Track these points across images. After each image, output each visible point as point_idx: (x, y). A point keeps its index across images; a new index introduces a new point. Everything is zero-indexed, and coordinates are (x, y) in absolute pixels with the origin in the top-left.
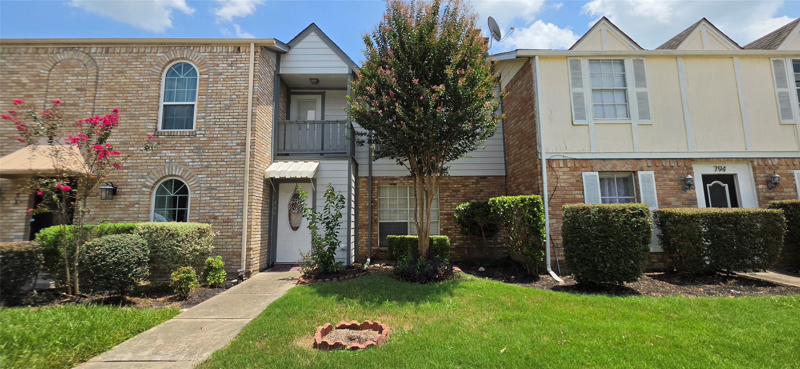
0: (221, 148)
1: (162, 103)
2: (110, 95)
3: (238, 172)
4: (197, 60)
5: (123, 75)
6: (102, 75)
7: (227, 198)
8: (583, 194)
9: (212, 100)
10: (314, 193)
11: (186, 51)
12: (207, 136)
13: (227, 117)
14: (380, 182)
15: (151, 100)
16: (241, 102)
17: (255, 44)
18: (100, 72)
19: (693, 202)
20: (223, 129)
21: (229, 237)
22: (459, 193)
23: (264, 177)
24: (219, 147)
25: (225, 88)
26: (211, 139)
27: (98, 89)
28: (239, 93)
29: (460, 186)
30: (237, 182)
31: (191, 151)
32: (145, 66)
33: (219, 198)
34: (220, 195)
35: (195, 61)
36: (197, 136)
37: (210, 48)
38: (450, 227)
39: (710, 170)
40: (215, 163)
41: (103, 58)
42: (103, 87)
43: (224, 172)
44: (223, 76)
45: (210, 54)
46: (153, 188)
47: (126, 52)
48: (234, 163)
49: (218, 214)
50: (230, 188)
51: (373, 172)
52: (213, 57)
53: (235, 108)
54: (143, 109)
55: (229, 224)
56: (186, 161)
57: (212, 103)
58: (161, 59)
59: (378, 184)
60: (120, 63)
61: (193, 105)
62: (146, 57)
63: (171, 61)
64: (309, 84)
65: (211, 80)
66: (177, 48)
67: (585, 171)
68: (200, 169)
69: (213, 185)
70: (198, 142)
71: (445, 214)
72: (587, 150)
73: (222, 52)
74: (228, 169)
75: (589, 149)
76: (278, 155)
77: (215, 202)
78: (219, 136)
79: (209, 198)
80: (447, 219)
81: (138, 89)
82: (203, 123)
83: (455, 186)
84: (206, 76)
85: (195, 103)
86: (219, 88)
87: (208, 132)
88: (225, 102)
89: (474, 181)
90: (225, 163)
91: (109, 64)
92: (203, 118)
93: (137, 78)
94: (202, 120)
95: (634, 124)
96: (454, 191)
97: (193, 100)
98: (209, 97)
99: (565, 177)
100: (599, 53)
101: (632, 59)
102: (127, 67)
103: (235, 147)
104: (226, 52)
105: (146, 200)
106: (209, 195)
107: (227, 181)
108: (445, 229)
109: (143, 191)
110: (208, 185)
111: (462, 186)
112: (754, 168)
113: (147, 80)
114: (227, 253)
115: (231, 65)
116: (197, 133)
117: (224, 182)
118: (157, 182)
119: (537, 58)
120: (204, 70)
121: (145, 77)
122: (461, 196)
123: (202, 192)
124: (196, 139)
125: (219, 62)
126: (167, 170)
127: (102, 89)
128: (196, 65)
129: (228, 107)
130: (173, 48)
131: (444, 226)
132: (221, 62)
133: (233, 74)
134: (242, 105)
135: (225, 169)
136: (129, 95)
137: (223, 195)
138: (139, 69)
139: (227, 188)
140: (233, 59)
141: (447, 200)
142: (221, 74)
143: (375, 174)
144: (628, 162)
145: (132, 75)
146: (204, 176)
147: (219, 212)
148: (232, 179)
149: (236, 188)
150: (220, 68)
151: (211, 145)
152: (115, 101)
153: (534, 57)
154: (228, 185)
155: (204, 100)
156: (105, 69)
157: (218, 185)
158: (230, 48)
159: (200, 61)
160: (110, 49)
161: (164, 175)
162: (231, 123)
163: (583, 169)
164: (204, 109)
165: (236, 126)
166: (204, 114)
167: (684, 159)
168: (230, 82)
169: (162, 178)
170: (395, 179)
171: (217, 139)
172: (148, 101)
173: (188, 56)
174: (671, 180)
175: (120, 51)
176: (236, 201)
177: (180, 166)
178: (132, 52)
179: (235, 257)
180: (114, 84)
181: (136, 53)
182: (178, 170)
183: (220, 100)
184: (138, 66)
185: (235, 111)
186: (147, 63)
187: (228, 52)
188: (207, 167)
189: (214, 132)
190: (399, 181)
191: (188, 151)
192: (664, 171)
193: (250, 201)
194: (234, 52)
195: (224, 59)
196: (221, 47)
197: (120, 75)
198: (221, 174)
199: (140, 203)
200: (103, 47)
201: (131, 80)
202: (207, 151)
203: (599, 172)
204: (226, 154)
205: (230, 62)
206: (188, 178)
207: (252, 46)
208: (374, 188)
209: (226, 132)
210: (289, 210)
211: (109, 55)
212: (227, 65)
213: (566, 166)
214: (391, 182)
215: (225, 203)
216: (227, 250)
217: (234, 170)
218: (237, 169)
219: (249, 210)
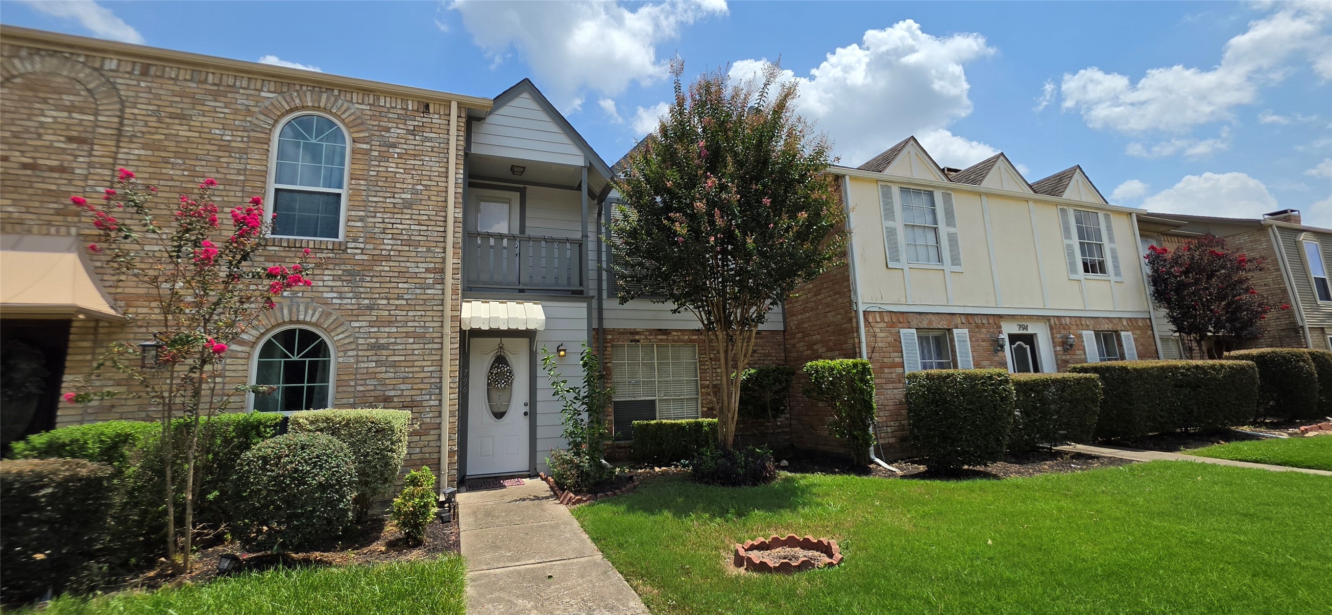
0: (396, 274)
1: (272, 186)
2: (152, 159)
3: (430, 319)
4: (346, 114)
5: (184, 122)
6: (132, 117)
7: (409, 364)
8: (902, 357)
9: (379, 189)
10: (534, 355)
11: (324, 96)
12: (369, 252)
13: (408, 222)
14: (615, 337)
15: (250, 178)
16: (433, 198)
17: (458, 103)
18: (128, 110)
19: (1004, 365)
20: (399, 242)
24: (391, 274)
25: (402, 171)
26: (376, 258)
27: (121, 144)
28: (429, 183)
30: (427, 335)
31: (336, 278)
32: (236, 112)
33: (394, 365)
34: (396, 358)
35: (344, 116)
36: (349, 251)
37: (371, 97)
39: (1015, 330)
40: (385, 302)
41: (135, 83)
42: (135, 140)
43: (403, 318)
44: (398, 150)
45: (373, 108)
46: (253, 345)
47: (191, 80)
48: (421, 302)
49: (392, 393)
50: (415, 346)
51: (605, 322)
52: (378, 114)
53: (422, 207)
54: (232, 194)
56: (326, 295)
57: (378, 194)
58: (272, 104)
59: (612, 340)
60: (178, 99)
61: (339, 195)
62: (238, 96)
63: (292, 110)
65: (376, 154)
66: (304, 88)
67: (902, 328)
68: (355, 312)
69: (382, 341)
70: (351, 262)
71: (708, 386)
72: (903, 301)
73: (395, 108)
74: (411, 313)
75: (905, 300)
76: (470, 289)
77: (386, 372)
78: (392, 253)
79: (374, 364)
81: (220, 154)
82: (361, 229)
84: (365, 146)
85: (344, 193)
86: (390, 169)
87: (372, 246)
88: (404, 196)
90: (404, 302)
91: (151, 96)
92: (361, 219)
93: (217, 132)
94: (359, 224)
95: (947, 272)
97: (340, 186)
98: (371, 183)
99: (882, 335)
100: (907, 181)
101: (941, 191)
102: (194, 109)
103: (423, 275)
104: (402, 109)
105: (240, 368)
106: (374, 358)
107: (411, 335)
108: (708, 409)
109: (233, 351)
110: (373, 341)
112: (1051, 328)
113: (239, 139)
115: (413, 132)
116: (350, 245)
117: (404, 335)
118: (263, 334)
119: (847, 178)
120: (361, 135)
121: (235, 133)
123: (360, 353)
124: (347, 256)
125: (390, 125)
126: (286, 312)
127: (133, 146)
128: (346, 125)
129: (408, 205)
130: (298, 87)
131: (707, 404)
132: (395, 125)
133: (417, 148)
134: (435, 203)
135: (404, 313)
136: (198, 163)
137: (403, 358)
138: (222, 115)
139: (408, 347)
140: (416, 123)
142: (394, 146)
143: (607, 325)
144: (943, 317)
145: (205, 124)
146: (364, 324)
147: (394, 389)
148: (418, 330)
149: (427, 346)
150: (392, 135)
151: (378, 269)
152: (164, 171)
153: (844, 176)
154: (411, 340)
155: (363, 188)
156: (139, 106)
157: (393, 340)
158: (410, 102)
159: (352, 117)
160: (153, 70)
161: (280, 321)
162: (415, 233)
163: (900, 325)
164: (362, 204)
165: (425, 238)
166: (362, 213)
167: (994, 315)
168: (412, 162)
169: (273, 327)
170: (637, 333)
171: (388, 258)
172: (242, 178)
173: (329, 106)
174: (984, 341)
175: (177, 76)
176: (426, 369)
177: (315, 304)
178: (205, 82)
180: (163, 137)
181: (214, 84)
182: (310, 312)
183: (394, 190)
184: (218, 110)
185: (422, 212)
186: (240, 107)
187: (407, 109)
188: (370, 308)
189: (383, 247)
190: (643, 337)
191: (331, 278)
192: (977, 330)
193: (453, 368)
194: (418, 111)
195: (398, 121)
196: (393, 100)
197: (177, 121)
198: (396, 321)
199: (227, 374)
200: (134, 63)
201: (203, 135)
202: (368, 279)
203: (917, 329)
204: (406, 286)
205: (412, 128)
206: (332, 327)
207: (454, 106)
208: (606, 347)
209: (407, 248)
210: (488, 384)
211: (149, 79)
212: (405, 132)
213: (883, 321)
214: (631, 337)
215: (405, 372)
216: (410, 457)
217: (422, 316)
218: (428, 313)
219: (452, 386)
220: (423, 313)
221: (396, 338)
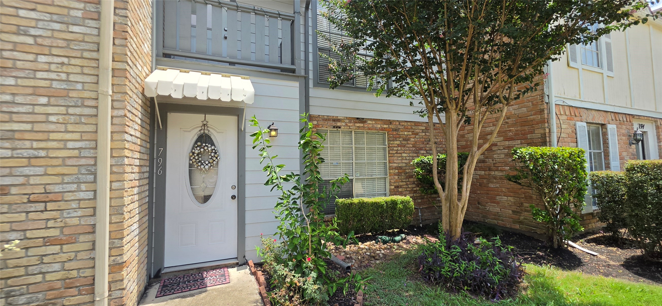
3: (78, 70)
7: (40, 136)
14: (320, 123)
19: (634, 157)
21: (48, 241)
22: (409, 142)
29: (410, 133)
30: (72, 94)
33: (11, 137)
34: (15, 127)
43: (28, 65)
48: (61, 43)
50: (50, 110)
51: (311, 108)
55: (50, 206)
59: (317, 125)
67: (578, 121)
72: (577, 97)
74: (42, 59)
76: (166, 55)
90: (30, 40)
95: (605, 75)
99: (565, 126)
107: (41, 91)
108: (395, 187)
114: (45, 286)
117: (30, 91)
122: (411, 146)
131: (394, 183)
135: (31, 57)
137: (28, 127)
139: (38, 109)
141: (398, 150)
143: (314, 111)
144: (601, 113)
148: (55, 84)
149: (71, 111)
154: (44, 100)
163: (576, 119)
174: (624, 136)
176: (70, 145)
179: (74, 291)
192: (620, 126)
193: (118, 145)
198: (15, 68)
203: (587, 123)
204: (33, 15)
210: (191, 166)
213: (565, 113)
215: (32, 148)
216: (44, 278)
217: (63, 64)
218: (73, 61)
219: (115, 169)
220: (65, 60)
221: (13, 94)
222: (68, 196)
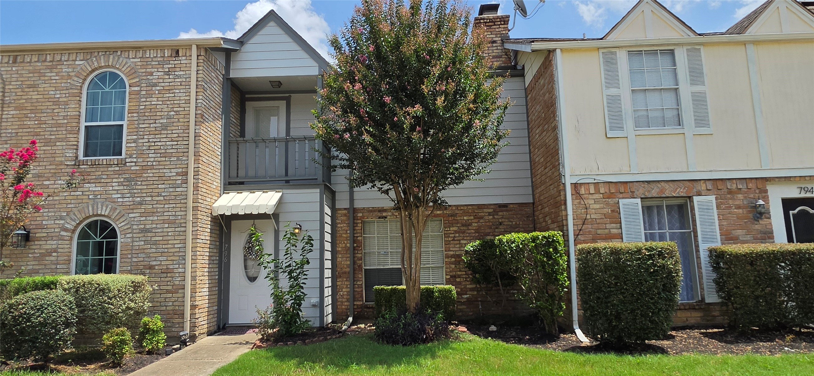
0: (157, 178)
1: (83, 124)
2: (19, 116)
3: (179, 209)
4: (125, 68)
5: (35, 89)
6: (9, 91)
7: (165, 242)
8: (621, 228)
9: (145, 118)
10: (277, 233)
11: (111, 57)
12: (140, 164)
13: (165, 140)
14: (365, 214)
15: (70, 121)
16: (181, 120)
17: (197, 46)
18: (7, 87)
19: (768, 235)
20: (159, 155)
21: (168, 292)
22: (470, 227)
23: (211, 214)
24: (154, 179)
25: (161, 103)
26: (144, 168)
27: (4, 109)
28: (178, 109)
29: (472, 217)
30: (177, 221)
31: (120, 184)
32: (62, 78)
33: (156, 243)
34: (157, 238)
35: (123, 69)
36: (128, 164)
37: (141, 51)
38: (459, 273)
39: (793, 193)
40: (150, 199)
41: (10, 69)
42: (11, 105)
43: (161, 210)
44: (158, 88)
45: (142, 60)
46: (73, 231)
47: (38, 61)
48: (173, 197)
49: (154, 263)
50: (169, 230)
51: (355, 201)
52: (145, 63)
53: (173, 128)
54: (60, 133)
55: (169, 275)
56: (114, 196)
57: (146, 122)
58: (81, 68)
59: (363, 217)
60: (31, 75)
61: (122, 126)
62: (63, 67)
63: (93, 71)
64: (269, 87)
65: (144, 93)
66: (100, 54)
67: (623, 198)
68: (131, 207)
69: (148, 227)
70: (129, 172)
71: (452, 256)
72: (626, 169)
73: (157, 57)
74: (166, 206)
75: (628, 169)
76: (230, 184)
77: (151, 248)
78: (154, 163)
79: (143, 243)
80: (455, 263)
81: (54, 107)
82: (134, 148)
83: (465, 218)
84: (136, 89)
85: (125, 123)
86: (153, 103)
87: (141, 160)
88: (161, 121)
89: (491, 210)
90: (162, 198)
91: (18, 76)
92: (135, 141)
93: (52, 93)
94: (133, 145)
95: (689, 134)
96: (463, 225)
97: (122, 119)
98: (141, 114)
99: (597, 206)
100: (639, 43)
101: (685, 48)
102: (40, 80)
103: (174, 178)
104: (161, 57)
105: (66, 246)
106: (143, 239)
107: (166, 221)
108: (451, 277)
109: (62, 235)
110: (142, 226)
111: (475, 218)
113: (64, 96)
114: (166, 312)
115: (168, 73)
116: (128, 160)
117: (162, 222)
118: (79, 224)
119: (558, 51)
120: (134, 81)
121: (62, 92)
122: (473, 231)
123: (135, 236)
124: (126, 168)
125: (153, 70)
126: (90, 209)
127: (10, 109)
128: (125, 74)
129: (165, 127)
130: (96, 54)
131: (450, 272)
132: (156, 70)
133: (171, 84)
134: (182, 124)
135: (162, 206)
136: (42, 115)
137: (161, 238)
138: (54, 81)
139: (165, 230)
140: (170, 66)
141: (455, 237)
142: (155, 85)
143: (358, 205)
144: (681, 184)
145: (46, 89)
146: (137, 215)
147: (155, 260)
148: (171, 218)
149: (177, 229)
150: (155, 77)
151: (145, 175)
152: (25, 123)
153: (554, 50)
154: (167, 225)
155: (135, 119)
156: (13, 83)
157: (154, 226)
158: (166, 51)
159: (129, 69)
160: (19, 58)
161: (88, 215)
162: (169, 147)
163: (621, 196)
164: (135, 130)
165: (175, 151)
166: (135, 137)
167: (756, 178)
168: (168, 95)
169: (84, 219)
170: (385, 211)
171: (152, 167)
172: (66, 121)
173: (114, 63)
174: (738, 207)
175: (31, 60)
176: (176, 246)
177: (107, 203)
178: (45, 61)
179: (177, 316)
180: (24, 101)
181: (51, 61)
182: (104, 208)
183: (155, 118)
184: (53, 78)
185: (174, 132)
186: (64, 74)
187: (164, 57)
188: (141, 203)
189: (148, 160)
190: (390, 214)
191: (117, 184)
192: (729, 196)
193: (195, 245)
194: (171, 56)
195: (159, 66)
196: (155, 51)
197: (31, 90)
198: (157, 212)
199: (59, 250)
200: (9, 56)
201: (45, 96)
202: (139, 183)
203: (641, 198)
204: (163, 186)
205: (167, 70)
206: (117, 218)
207: (194, 48)
208: (357, 223)
209: (163, 159)
210: (245, 256)
211: (17, 65)
212: (162, 73)
213: (597, 191)
214: (379, 214)
215: (162, 248)
216: (166, 308)
217: (174, 207)
218: (178, 205)
219: (193, 257)
220: (174, 205)
221: (157, 224)
222: (175, 271)
